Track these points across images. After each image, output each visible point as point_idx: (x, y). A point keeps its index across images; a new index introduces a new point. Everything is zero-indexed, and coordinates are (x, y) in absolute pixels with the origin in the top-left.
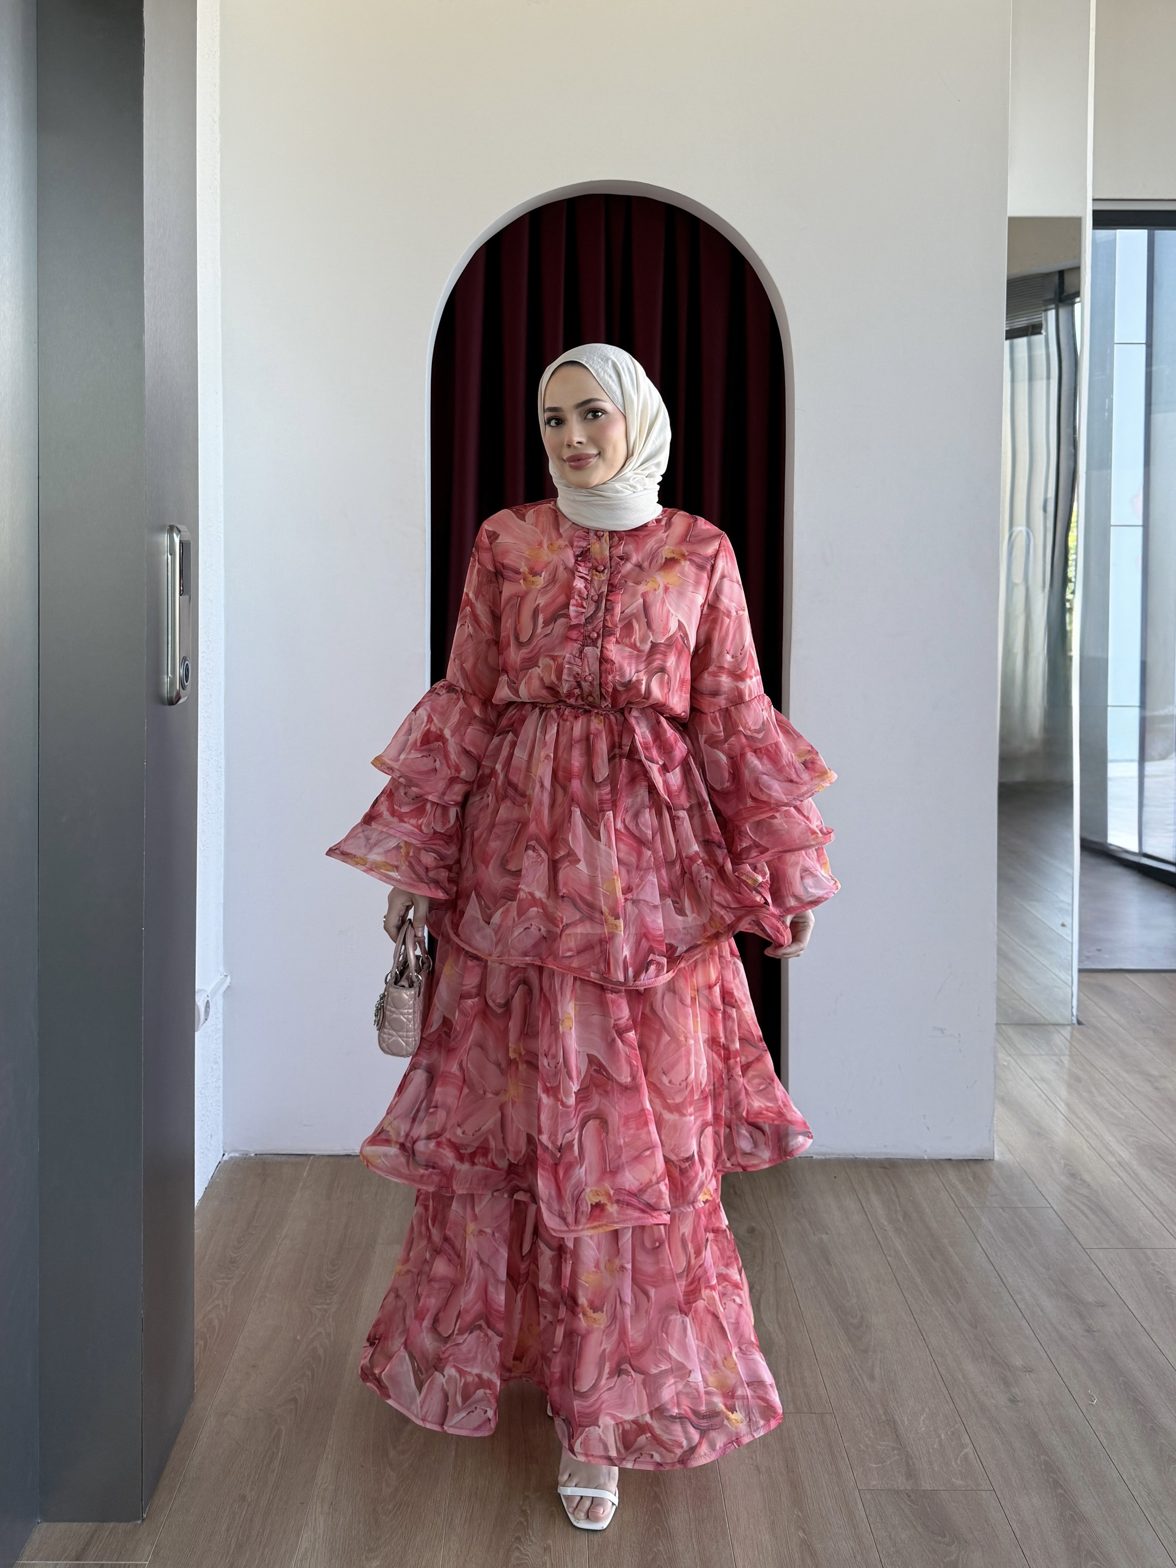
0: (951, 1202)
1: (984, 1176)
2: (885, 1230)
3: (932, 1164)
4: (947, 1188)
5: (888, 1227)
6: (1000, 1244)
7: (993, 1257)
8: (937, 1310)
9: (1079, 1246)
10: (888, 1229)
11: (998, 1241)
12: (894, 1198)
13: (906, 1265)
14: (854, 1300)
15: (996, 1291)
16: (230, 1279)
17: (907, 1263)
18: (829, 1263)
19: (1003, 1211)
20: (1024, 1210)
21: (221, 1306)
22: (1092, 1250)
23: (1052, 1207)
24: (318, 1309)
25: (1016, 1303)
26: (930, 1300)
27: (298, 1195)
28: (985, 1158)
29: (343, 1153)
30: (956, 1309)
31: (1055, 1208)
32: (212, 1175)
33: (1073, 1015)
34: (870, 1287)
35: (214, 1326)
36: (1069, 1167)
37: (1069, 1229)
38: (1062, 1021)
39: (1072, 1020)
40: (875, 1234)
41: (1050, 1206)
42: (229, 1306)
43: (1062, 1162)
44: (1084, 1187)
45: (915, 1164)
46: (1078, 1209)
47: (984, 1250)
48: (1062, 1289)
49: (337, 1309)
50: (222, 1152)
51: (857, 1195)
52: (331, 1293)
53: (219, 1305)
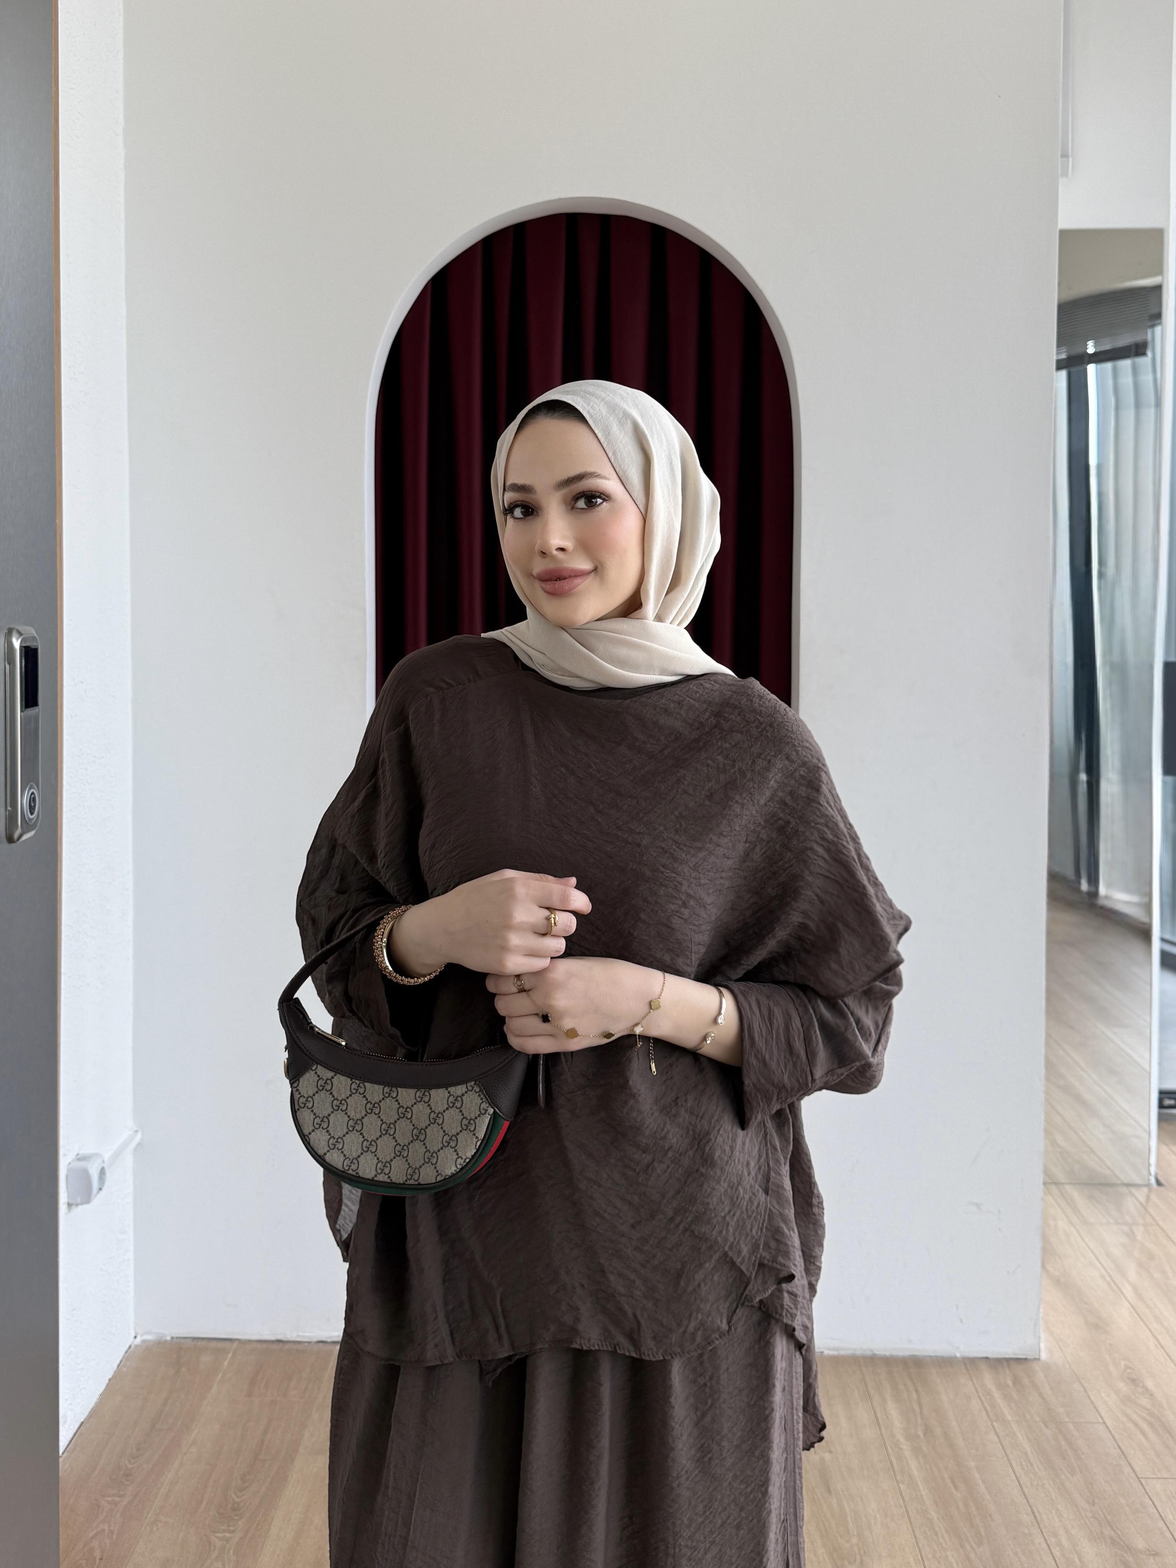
0: (984, 1413)
1: (1026, 1381)
2: (901, 1449)
3: (965, 1364)
4: (981, 1394)
5: (905, 1446)
6: (1036, 1469)
7: (1027, 1488)
8: (953, 1556)
9: (1133, 1475)
10: (904, 1447)
11: (1035, 1466)
12: (916, 1407)
13: (922, 1495)
14: (855, 1540)
15: (1026, 1531)
16: (120, 1496)
17: (923, 1493)
18: (829, 1491)
19: (1046, 1427)
20: (1071, 1426)
21: (107, 1532)
22: (1149, 1480)
23: (1104, 1423)
24: (218, 1538)
25: (1050, 1549)
26: (946, 1542)
27: (215, 1389)
28: (1029, 1357)
29: (273, 1338)
30: (976, 1554)
31: (1109, 1423)
32: (118, 1362)
33: (1150, 1174)
34: (875, 1524)
35: (95, 1558)
36: (1129, 1371)
37: (1123, 1452)
38: (1138, 1181)
39: (1149, 1180)
40: (888, 1454)
41: (1101, 1421)
42: (116, 1532)
43: (1123, 1363)
44: (1145, 1398)
45: (945, 1363)
46: (1136, 1425)
47: (1016, 1477)
48: (1107, 1532)
49: (241, 1538)
50: (133, 1335)
51: (872, 1404)
52: (236, 1518)
53: (103, 1530)
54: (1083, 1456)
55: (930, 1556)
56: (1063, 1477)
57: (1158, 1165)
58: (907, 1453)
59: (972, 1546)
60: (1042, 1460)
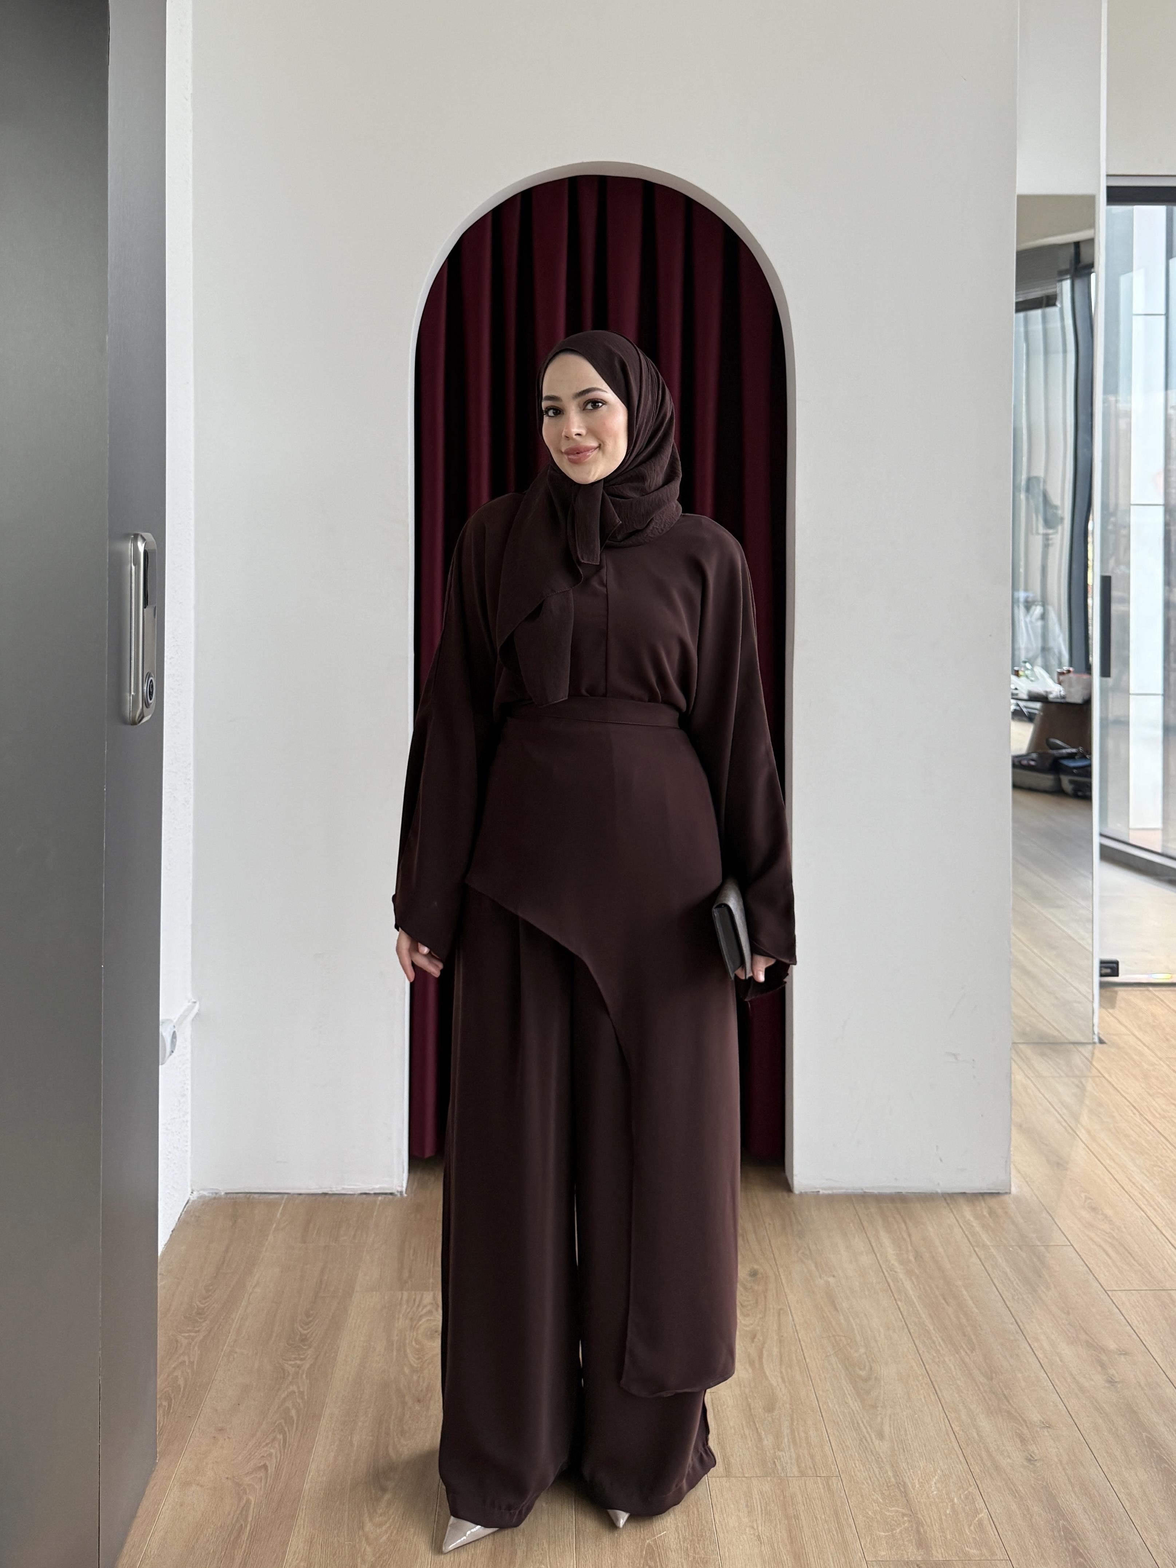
0: (966, 1240)
1: (1000, 1212)
2: (896, 1272)
3: (945, 1199)
4: (961, 1225)
5: (899, 1268)
6: (1016, 1285)
7: (1009, 1301)
8: (950, 1360)
9: (1101, 1287)
10: (899, 1271)
11: (1015, 1283)
12: (906, 1236)
13: (918, 1311)
14: (862, 1350)
15: (1012, 1338)
16: (196, 1332)
17: (919, 1308)
18: (836, 1309)
19: (1020, 1248)
20: (1042, 1248)
22: (1114, 1292)
23: (1072, 1245)
24: (290, 1365)
25: (1033, 1352)
26: (943, 1349)
27: (271, 1237)
28: (1001, 1192)
29: (320, 1191)
30: (970, 1359)
31: (1075, 1246)
32: (179, 1216)
33: (1094, 1033)
34: (880, 1335)
35: (179, 1385)
36: (1089, 1201)
37: (1089, 1269)
38: (1083, 1040)
39: (1093, 1039)
40: (885, 1277)
41: (1069, 1244)
42: (195, 1362)
43: (1083, 1195)
44: (1105, 1223)
45: (928, 1198)
46: (1100, 1246)
47: (1000, 1293)
48: (1083, 1336)
49: (311, 1365)
50: (190, 1191)
51: (866, 1233)
52: (305, 1347)
53: (184, 1362)
54: (1056, 1274)
55: (930, 1361)
56: (1040, 1292)
57: (1099, 1027)
58: (902, 1276)
59: (966, 1352)
60: (1020, 1278)
